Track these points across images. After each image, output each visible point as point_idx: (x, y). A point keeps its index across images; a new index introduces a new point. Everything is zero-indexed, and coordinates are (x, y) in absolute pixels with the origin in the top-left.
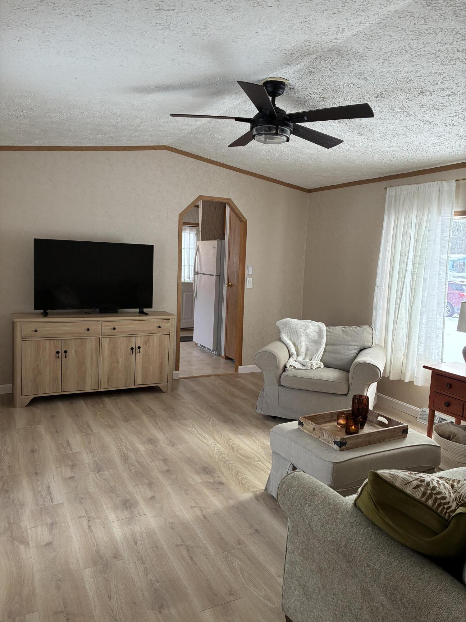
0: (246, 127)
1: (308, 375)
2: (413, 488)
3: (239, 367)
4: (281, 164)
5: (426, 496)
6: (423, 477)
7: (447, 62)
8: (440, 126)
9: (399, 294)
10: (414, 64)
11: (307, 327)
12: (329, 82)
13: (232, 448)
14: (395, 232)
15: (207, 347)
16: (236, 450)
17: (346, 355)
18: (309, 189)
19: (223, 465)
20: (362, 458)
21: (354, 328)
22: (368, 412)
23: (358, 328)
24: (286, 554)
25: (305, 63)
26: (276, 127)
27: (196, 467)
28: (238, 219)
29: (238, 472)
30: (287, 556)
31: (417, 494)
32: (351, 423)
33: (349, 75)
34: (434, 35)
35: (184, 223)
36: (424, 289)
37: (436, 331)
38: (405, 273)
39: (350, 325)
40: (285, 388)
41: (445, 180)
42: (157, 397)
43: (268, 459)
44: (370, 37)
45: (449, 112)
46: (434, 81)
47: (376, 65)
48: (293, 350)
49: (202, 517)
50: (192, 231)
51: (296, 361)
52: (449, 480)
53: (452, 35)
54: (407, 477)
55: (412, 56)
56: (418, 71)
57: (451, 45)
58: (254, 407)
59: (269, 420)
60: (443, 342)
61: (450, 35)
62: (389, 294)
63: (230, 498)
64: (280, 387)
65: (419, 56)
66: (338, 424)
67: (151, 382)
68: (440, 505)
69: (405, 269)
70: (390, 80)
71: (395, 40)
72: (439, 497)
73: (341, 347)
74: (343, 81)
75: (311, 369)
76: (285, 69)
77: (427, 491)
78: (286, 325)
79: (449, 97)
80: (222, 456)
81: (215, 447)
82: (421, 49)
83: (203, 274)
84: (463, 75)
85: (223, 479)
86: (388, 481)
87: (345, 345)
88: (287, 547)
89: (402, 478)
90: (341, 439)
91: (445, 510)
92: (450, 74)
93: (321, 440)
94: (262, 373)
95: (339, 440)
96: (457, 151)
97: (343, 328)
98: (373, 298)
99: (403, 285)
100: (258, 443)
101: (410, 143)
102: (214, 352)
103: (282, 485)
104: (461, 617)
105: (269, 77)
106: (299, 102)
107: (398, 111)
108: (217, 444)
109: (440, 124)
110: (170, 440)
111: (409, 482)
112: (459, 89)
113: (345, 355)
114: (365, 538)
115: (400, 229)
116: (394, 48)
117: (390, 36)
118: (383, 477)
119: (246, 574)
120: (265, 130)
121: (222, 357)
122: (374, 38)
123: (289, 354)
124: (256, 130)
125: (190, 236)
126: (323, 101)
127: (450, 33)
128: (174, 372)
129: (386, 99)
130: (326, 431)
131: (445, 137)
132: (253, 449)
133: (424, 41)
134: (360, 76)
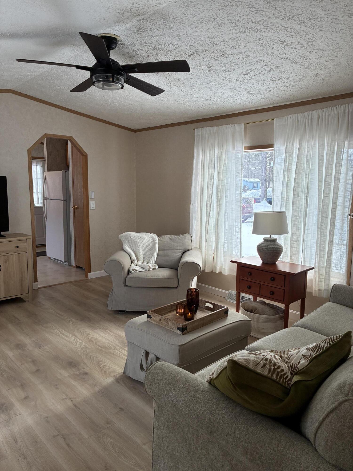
0: (87, 75)
1: (147, 276)
2: (262, 367)
3: (89, 274)
4: (113, 109)
5: (271, 372)
6: (265, 355)
7: (243, 31)
8: (234, 82)
9: (208, 209)
10: (219, 30)
11: (143, 238)
12: (153, 41)
13: (91, 341)
14: (203, 162)
15: (59, 259)
16: (95, 343)
17: (174, 257)
18: (135, 129)
19: (86, 357)
20: (200, 338)
21: (178, 236)
22: (199, 301)
23: (181, 236)
24: (154, 430)
25: (134, 23)
26: (112, 76)
27: (62, 363)
28: (79, 153)
29: (99, 362)
30: (154, 431)
31: (265, 371)
32: (187, 310)
33: (169, 36)
34: (236, 7)
35: (33, 157)
36: (226, 204)
37: (236, 234)
38: (212, 193)
39: (175, 234)
40: (130, 288)
41: (236, 124)
42: (20, 307)
43: (122, 347)
44: (187, 5)
45: (241, 71)
46: (233, 46)
47: (190, 29)
48: (134, 257)
49: (73, 406)
50: (38, 163)
51: (136, 265)
52: (277, 352)
53: (248, 8)
54: (256, 359)
55: (218, 24)
56: (222, 37)
57: (247, 17)
58: (106, 305)
59: (119, 314)
60: (241, 242)
61: (247, 8)
62: (201, 210)
63: (95, 385)
64: (125, 287)
65: (223, 24)
66: (177, 313)
67: (13, 294)
68: (281, 377)
69: (212, 190)
70: (201, 43)
71: (206, 9)
72: (279, 370)
73: (169, 251)
74: (165, 41)
75: (149, 270)
76: (117, 27)
77: (271, 367)
78: (127, 237)
79: (243, 60)
80: (84, 349)
81: (76, 343)
82: (225, 18)
83: (51, 199)
84: (254, 42)
85: (87, 370)
86: (243, 366)
87: (172, 249)
88: (154, 425)
89: (253, 361)
90: (183, 325)
91: (285, 380)
92: (245, 40)
93: (167, 328)
94: (109, 277)
95: (181, 327)
96: (245, 102)
97: (170, 237)
98: (189, 213)
99: (211, 202)
100: (112, 334)
101: (212, 95)
102: (66, 263)
103: (148, 375)
104: (309, 466)
105: (104, 32)
106: (129, 56)
107: (205, 68)
108: (78, 340)
109: (234, 80)
110: (36, 343)
111: (259, 363)
112: (250, 53)
113: (172, 257)
114: (224, 412)
115: (206, 160)
116: (205, 15)
117: (202, 5)
118: (240, 363)
119: (117, 449)
120: (103, 78)
121: (73, 267)
122: (190, 6)
123: (131, 260)
124: (95, 78)
125: (37, 168)
126: (148, 57)
127: (248, 7)
128: (34, 284)
129: (197, 58)
130: (170, 321)
131: (237, 91)
132: (109, 340)
133: (228, 11)
134: (177, 38)
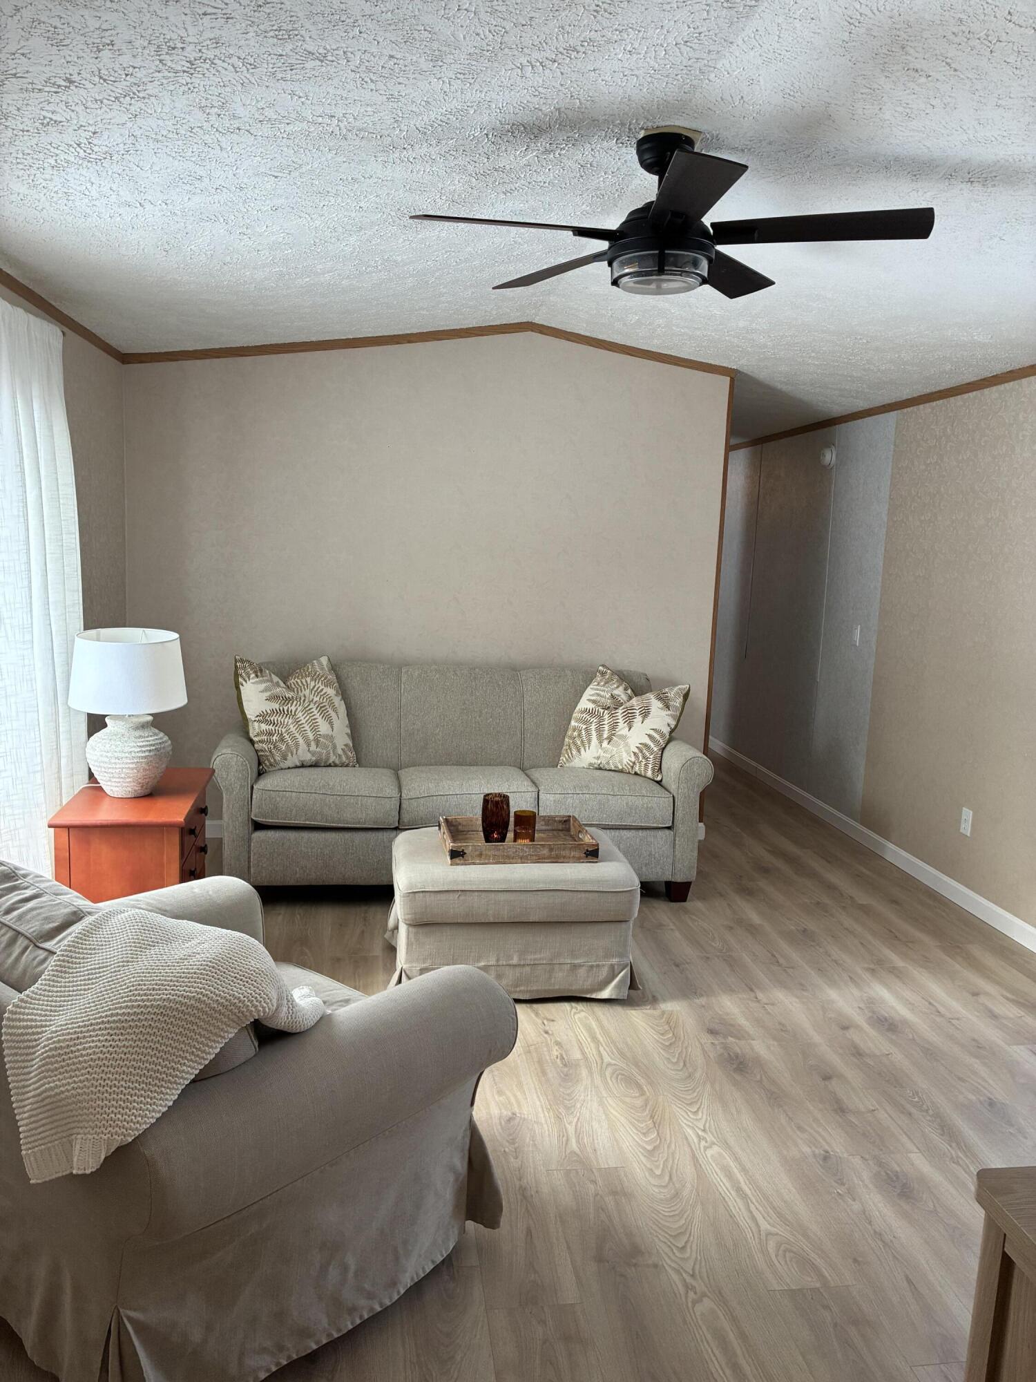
16: (649, 1108)
19: (696, 1071)
27: (761, 1077)
49: (757, 990)
85: (707, 1039)
100: (571, 1124)
